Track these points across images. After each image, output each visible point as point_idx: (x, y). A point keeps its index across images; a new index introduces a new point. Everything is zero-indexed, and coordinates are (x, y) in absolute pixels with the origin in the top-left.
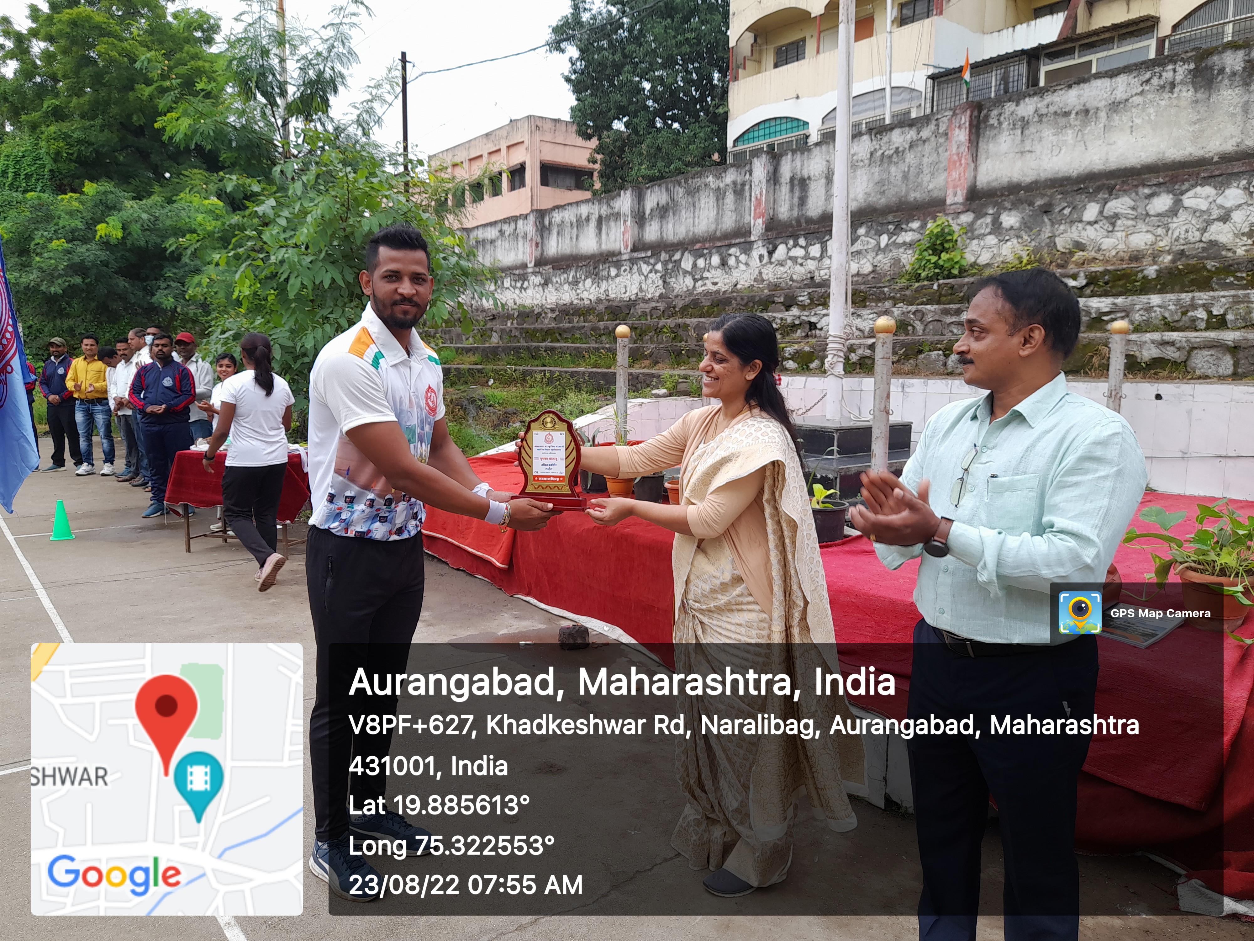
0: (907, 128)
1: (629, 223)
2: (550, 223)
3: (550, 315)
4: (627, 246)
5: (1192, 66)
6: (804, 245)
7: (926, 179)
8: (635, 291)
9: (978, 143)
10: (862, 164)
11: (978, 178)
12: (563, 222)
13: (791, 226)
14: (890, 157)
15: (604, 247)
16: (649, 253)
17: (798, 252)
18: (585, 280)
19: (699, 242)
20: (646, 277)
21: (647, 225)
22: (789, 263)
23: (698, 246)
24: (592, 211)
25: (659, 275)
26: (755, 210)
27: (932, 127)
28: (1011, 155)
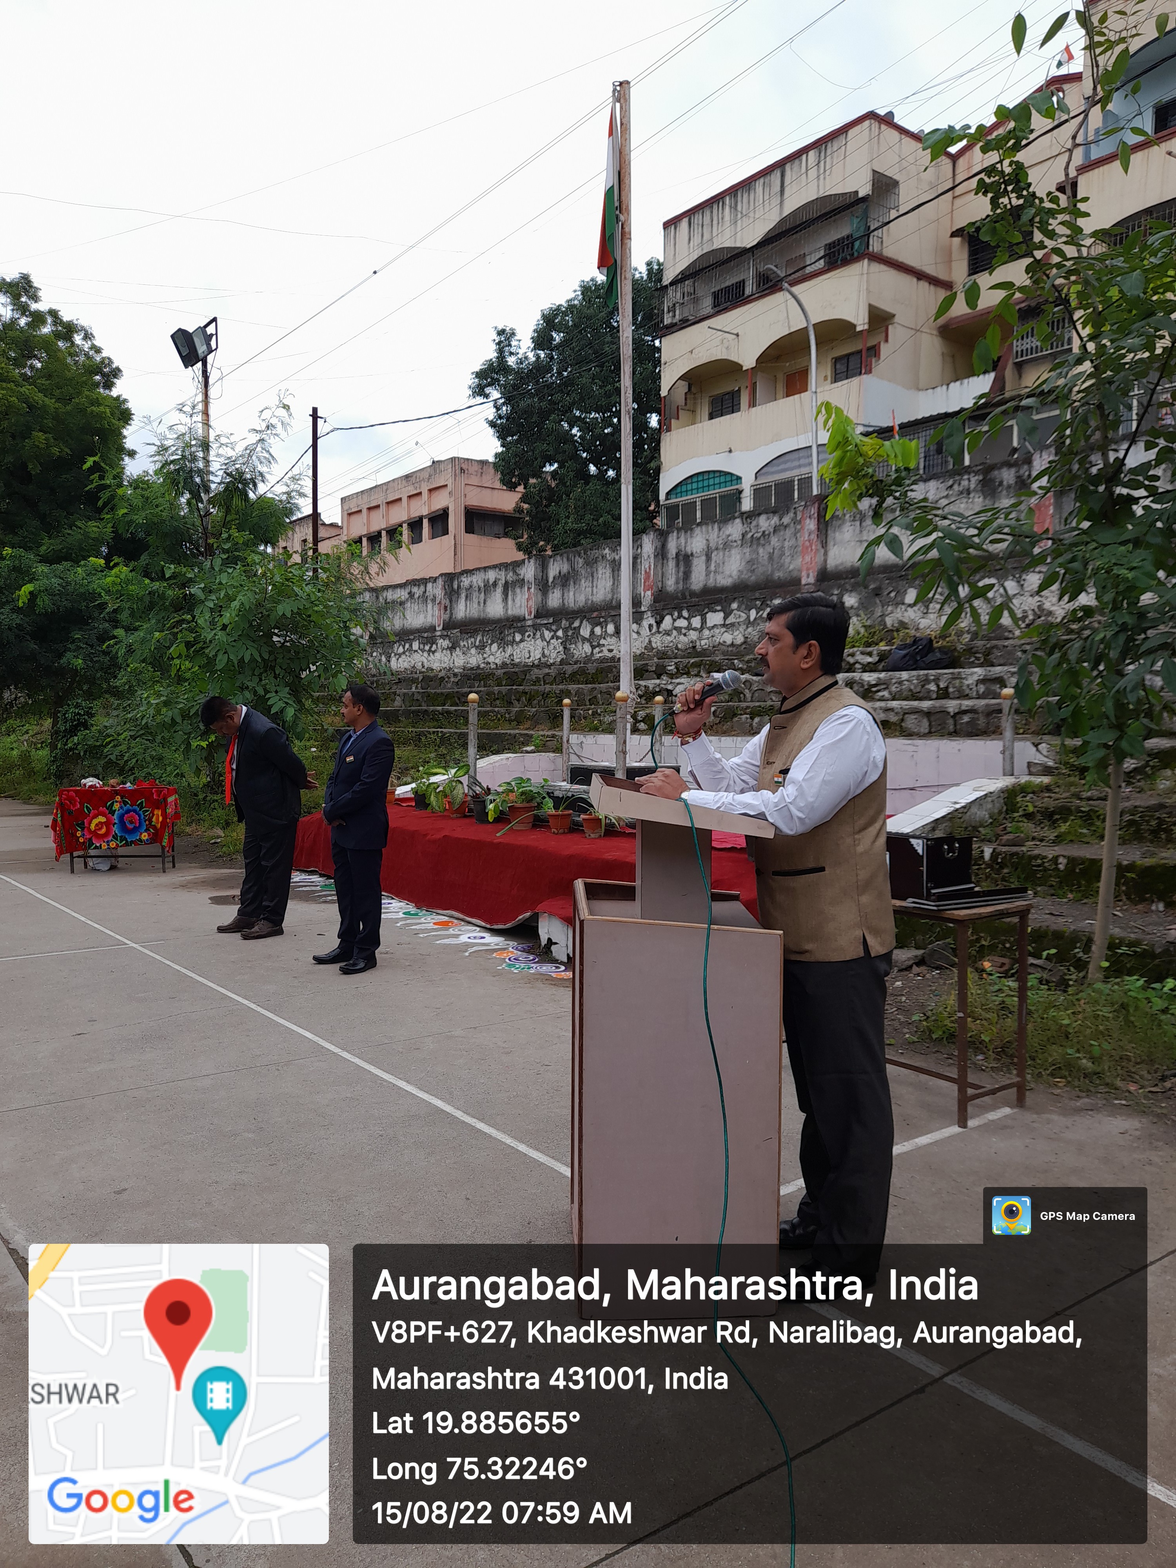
0: (772, 515)
1: (532, 590)
2: (459, 587)
3: (452, 679)
4: (531, 613)
5: (981, 477)
6: (687, 616)
7: (788, 560)
8: (537, 657)
9: (827, 531)
10: (735, 544)
11: (828, 562)
12: (471, 586)
13: (677, 598)
14: (759, 539)
15: (510, 612)
16: (551, 620)
17: (682, 623)
18: (491, 644)
19: (597, 610)
20: (548, 643)
21: (550, 592)
22: (675, 633)
23: (595, 614)
24: (499, 577)
25: (560, 641)
26: (645, 582)
27: (791, 515)
28: (853, 543)
